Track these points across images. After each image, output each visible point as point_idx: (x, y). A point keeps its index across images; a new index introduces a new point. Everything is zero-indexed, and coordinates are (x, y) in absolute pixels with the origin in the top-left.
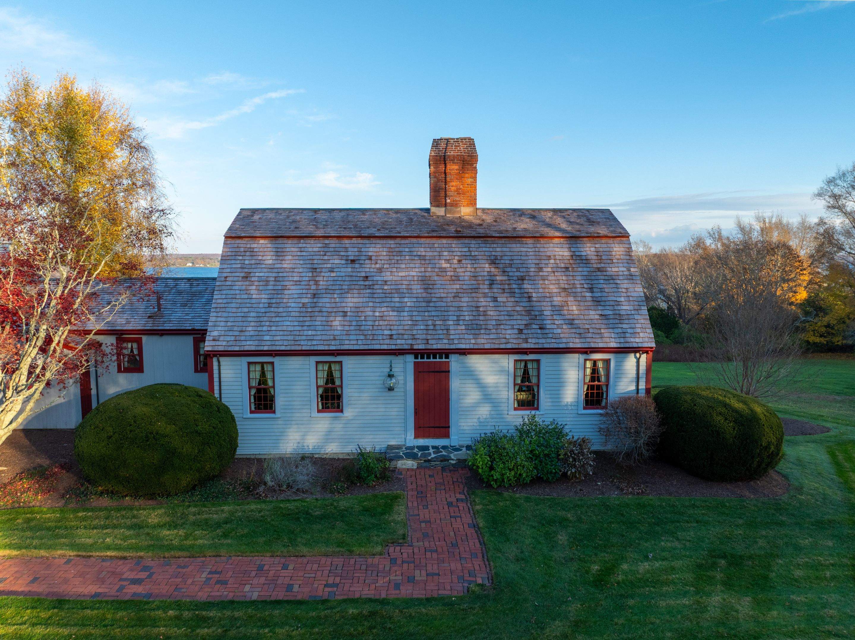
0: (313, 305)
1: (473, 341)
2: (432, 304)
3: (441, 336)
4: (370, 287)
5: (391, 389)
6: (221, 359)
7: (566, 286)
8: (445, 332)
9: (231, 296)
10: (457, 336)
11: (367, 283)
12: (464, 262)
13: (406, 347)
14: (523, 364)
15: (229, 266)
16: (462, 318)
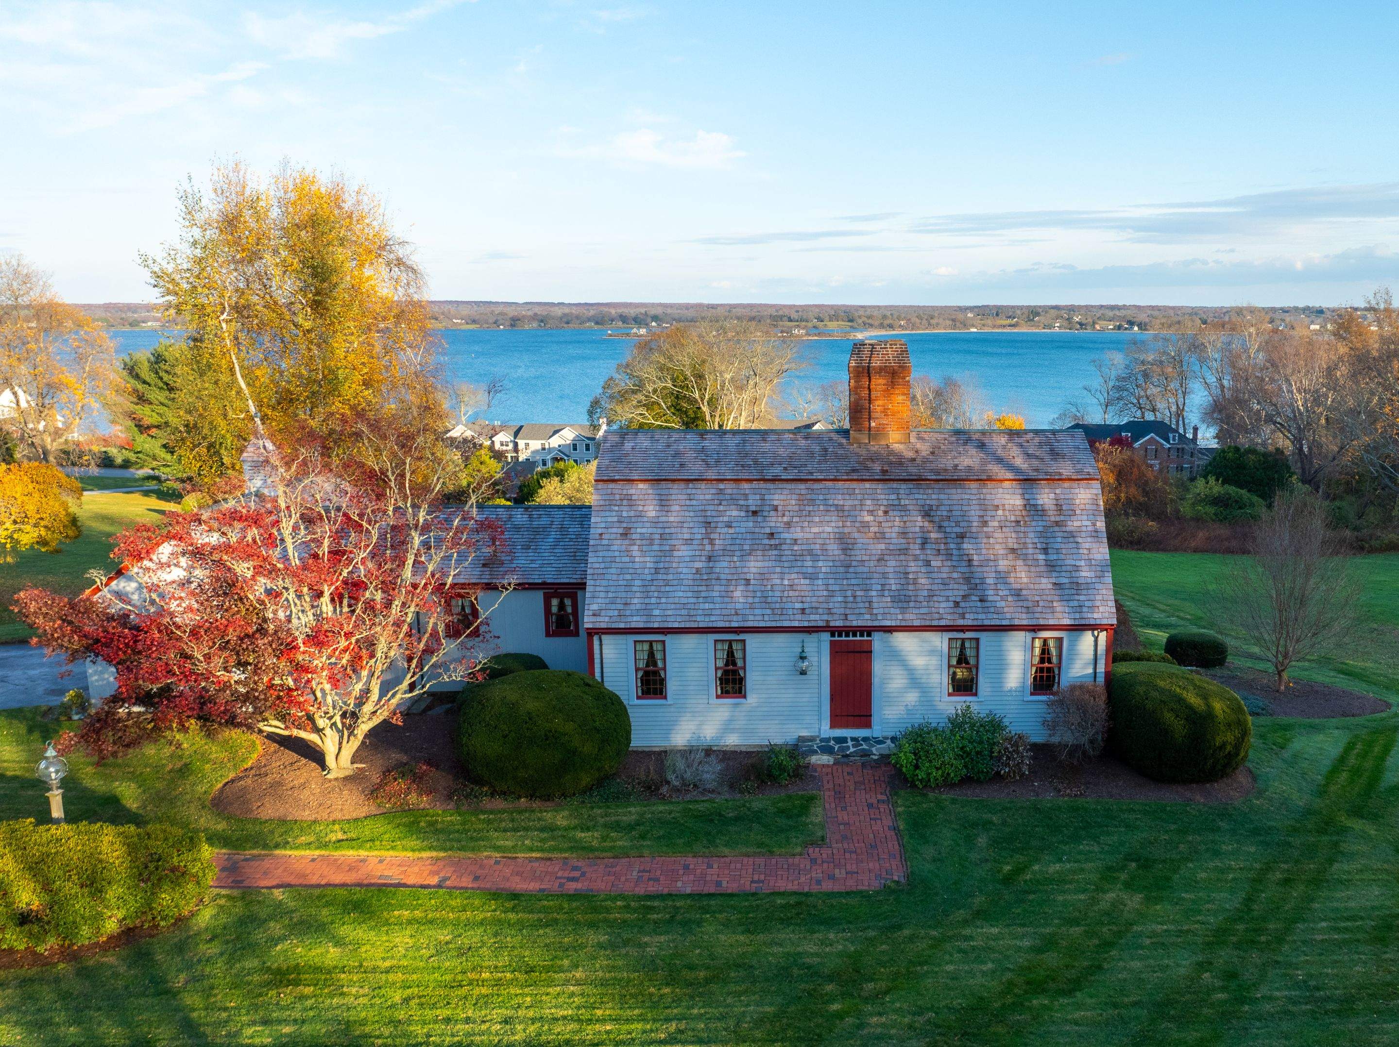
0: (708, 571)
1: (900, 617)
2: (851, 570)
3: (863, 611)
4: (776, 547)
5: (803, 673)
6: (604, 637)
7: (1016, 546)
8: (867, 605)
9: (609, 559)
10: (881, 611)
11: (772, 542)
12: (891, 513)
13: (821, 624)
14: (959, 643)
15: (603, 519)
16: (887, 587)
